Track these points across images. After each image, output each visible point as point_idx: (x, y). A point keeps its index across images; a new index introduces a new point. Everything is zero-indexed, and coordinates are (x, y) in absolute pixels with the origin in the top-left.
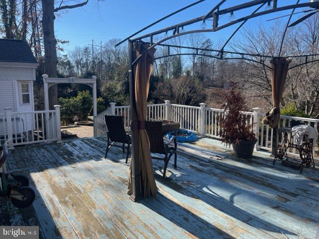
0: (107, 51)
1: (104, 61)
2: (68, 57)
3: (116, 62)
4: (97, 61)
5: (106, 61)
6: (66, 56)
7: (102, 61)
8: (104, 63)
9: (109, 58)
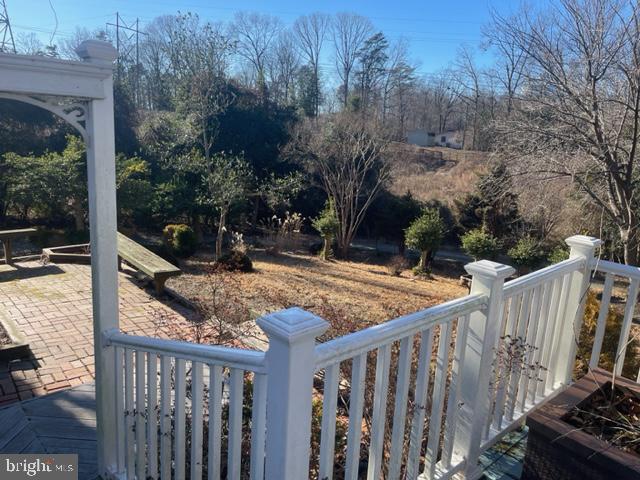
0: (151, 43)
1: (146, 66)
2: (58, 50)
3: (171, 71)
4: (127, 67)
5: (148, 67)
6: (53, 48)
7: (139, 66)
8: (144, 72)
9: (157, 60)
